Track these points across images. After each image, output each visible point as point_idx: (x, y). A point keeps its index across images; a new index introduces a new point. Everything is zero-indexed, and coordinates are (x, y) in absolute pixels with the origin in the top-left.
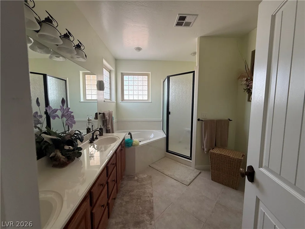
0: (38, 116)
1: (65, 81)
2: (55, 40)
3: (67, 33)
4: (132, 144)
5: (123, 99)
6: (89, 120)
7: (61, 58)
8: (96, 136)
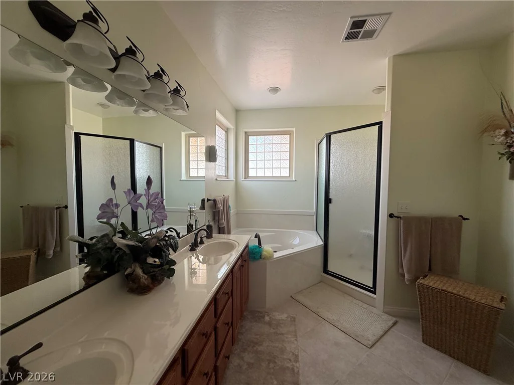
0: (113, 205)
1: (159, 149)
2: (139, 82)
3: (158, 71)
4: (261, 255)
5: (247, 176)
6: (190, 211)
7: (151, 111)
8: (201, 238)
